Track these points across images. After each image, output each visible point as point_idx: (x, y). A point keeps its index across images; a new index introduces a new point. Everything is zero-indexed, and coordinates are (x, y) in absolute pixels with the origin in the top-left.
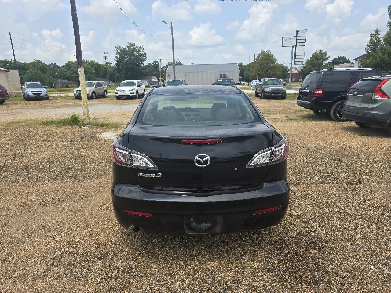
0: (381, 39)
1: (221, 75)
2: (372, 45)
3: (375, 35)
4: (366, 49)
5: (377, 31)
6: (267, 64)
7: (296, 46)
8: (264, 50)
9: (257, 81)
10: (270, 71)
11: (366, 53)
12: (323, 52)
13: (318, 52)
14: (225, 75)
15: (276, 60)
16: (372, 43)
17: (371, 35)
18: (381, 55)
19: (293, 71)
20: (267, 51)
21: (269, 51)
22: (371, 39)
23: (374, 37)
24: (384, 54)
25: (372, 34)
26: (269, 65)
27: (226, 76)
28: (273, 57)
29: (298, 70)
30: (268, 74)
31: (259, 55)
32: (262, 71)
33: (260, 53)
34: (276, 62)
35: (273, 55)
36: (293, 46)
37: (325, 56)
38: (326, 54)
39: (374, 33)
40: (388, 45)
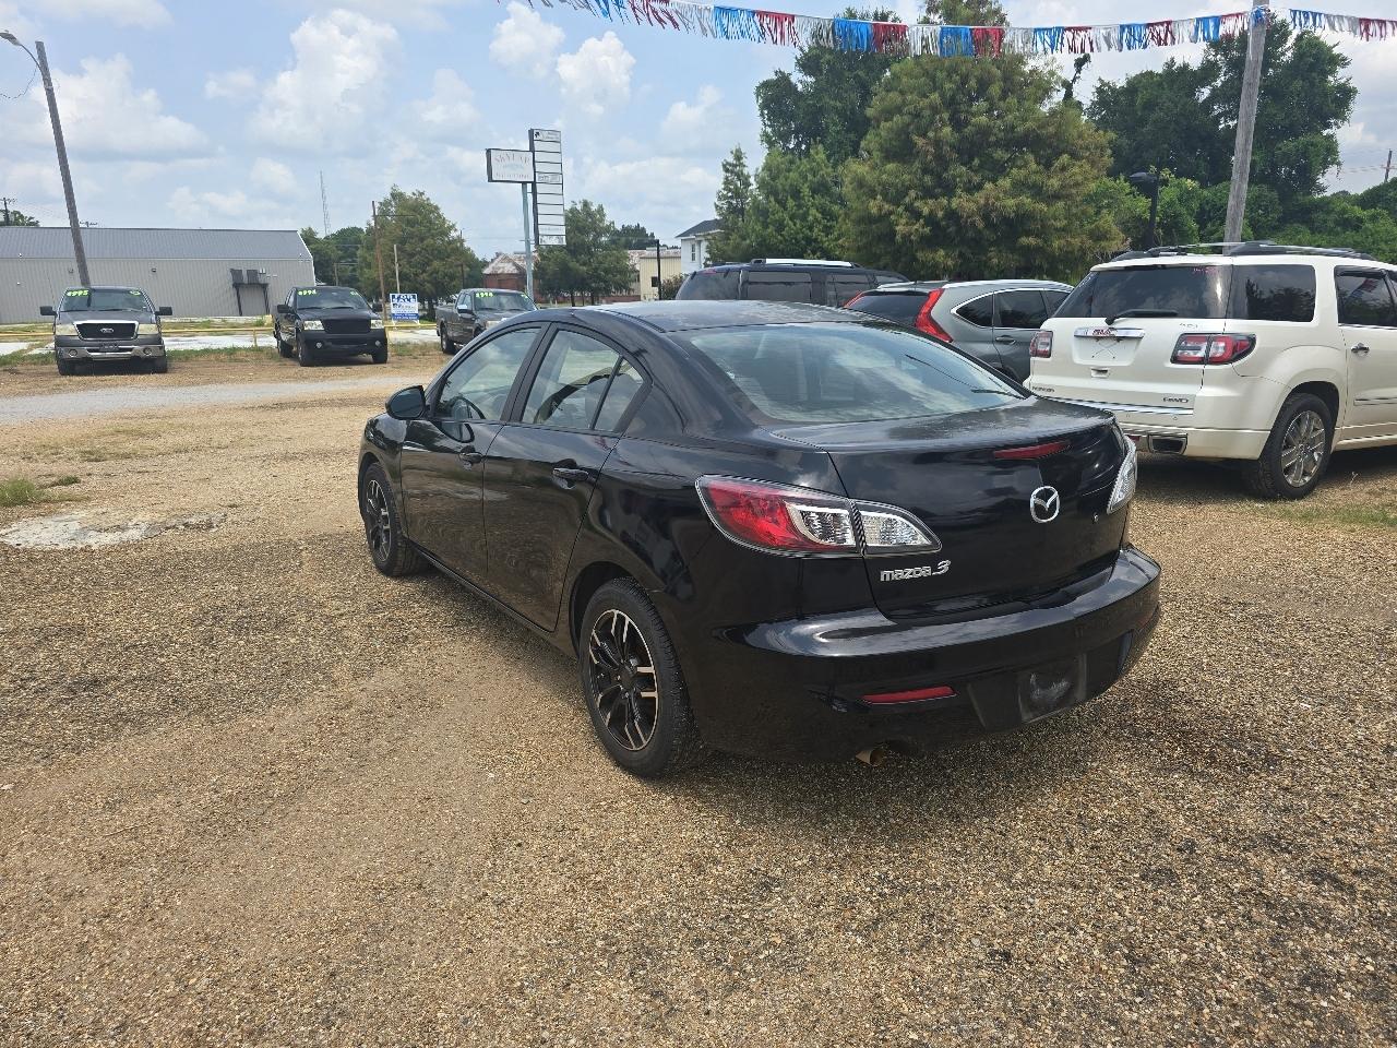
0: (752, 180)
1: (236, 273)
2: (730, 194)
3: (735, 166)
4: (717, 206)
5: (738, 156)
6: (422, 240)
7: (534, 184)
8: (401, 190)
9: (409, 300)
10: (436, 264)
11: (718, 218)
12: (594, 208)
13: (579, 207)
14: (253, 273)
15: (452, 227)
16: (730, 190)
17: (724, 166)
18: (758, 227)
19: (501, 265)
20: (414, 194)
21: (422, 194)
22: (727, 178)
23: (732, 172)
24: (765, 226)
25: (728, 163)
26: (429, 241)
27: (262, 280)
28: (440, 216)
29: (515, 264)
30: (432, 274)
31: (386, 204)
32: (409, 262)
33: (389, 197)
34: (453, 234)
35: (437, 208)
36: (524, 183)
37: (602, 220)
38: (604, 216)
39: (731, 159)
40: (772, 199)
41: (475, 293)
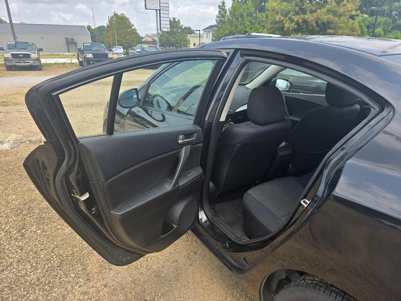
0: (228, 11)
1: (67, 39)
2: (220, 16)
3: (222, 7)
4: (216, 20)
5: (223, 3)
6: (124, 29)
7: (160, 10)
8: (117, 13)
9: (120, 48)
10: (128, 37)
11: (217, 24)
12: (177, 20)
13: (172, 20)
14: (72, 39)
15: (133, 25)
16: (220, 15)
17: (219, 6)
18: (229, 27)
19: (148, 38)
20: (121, 14)
21: (123, 14)
22: (219, 11)
23: (221, 9)
24: (232, 27)
25: (220, 6)
26: (126, 29)
27: (75, 41)
28: (129, 22)
29: (152, 38)
30: (127, 40)
31: (112, 17)
32: (120, 36)
33: (113, 15)
34: (133, 27)
35: (128, 19)
36: (157, 10)
37: (179, 24)
38: (180, 23)
39: (221, 4)
40: (234, 18)
41: (142, 46)
